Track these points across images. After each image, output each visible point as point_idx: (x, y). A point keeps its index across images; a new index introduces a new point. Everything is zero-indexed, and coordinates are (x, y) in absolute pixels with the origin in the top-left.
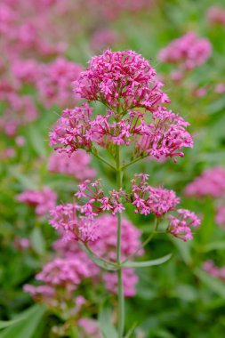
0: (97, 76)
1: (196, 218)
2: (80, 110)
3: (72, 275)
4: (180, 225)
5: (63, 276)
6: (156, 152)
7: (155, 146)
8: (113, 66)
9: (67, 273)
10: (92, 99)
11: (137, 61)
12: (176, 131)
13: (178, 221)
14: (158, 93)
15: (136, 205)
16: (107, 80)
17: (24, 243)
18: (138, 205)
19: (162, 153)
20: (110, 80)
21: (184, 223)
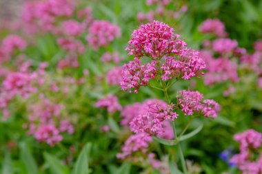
0: (141, 43)
1: (215, 103)
2: (133, 63)
3: (144, 144)
4: (208, 110)
5: (138, 146)
6: (187, 77)
7: (186, 74)
8: (149, 34)
9: (140, 143)
10: (139, 56)
11: (161, 27)
12: (195, 60)
13: (206, 108)
14: (179, 42)
15: (184, 111)
16: (148, 45)
17: (106, 128)
18: (186, 111)
19: (191, 76)
20: (150, 44)
21: (210, 108)
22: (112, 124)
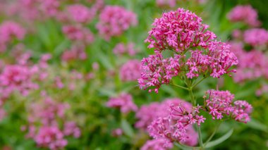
0: (163, 34)
1: (247, 104)
2: (153, 57)
4: (240, 113)
6: (217, 75)
7: (215, 70)
8: (173, 24)
11: (187, 16)
12: (225, 55)
13: (237, 111)
14: (208, 34)
15: (212, 114)
16: (171, 36)
17: (119, 132)
18: (214, 114)
19: (221, 74)
20: (173, 35)
21: (242, 111)
22: (125, 126)
